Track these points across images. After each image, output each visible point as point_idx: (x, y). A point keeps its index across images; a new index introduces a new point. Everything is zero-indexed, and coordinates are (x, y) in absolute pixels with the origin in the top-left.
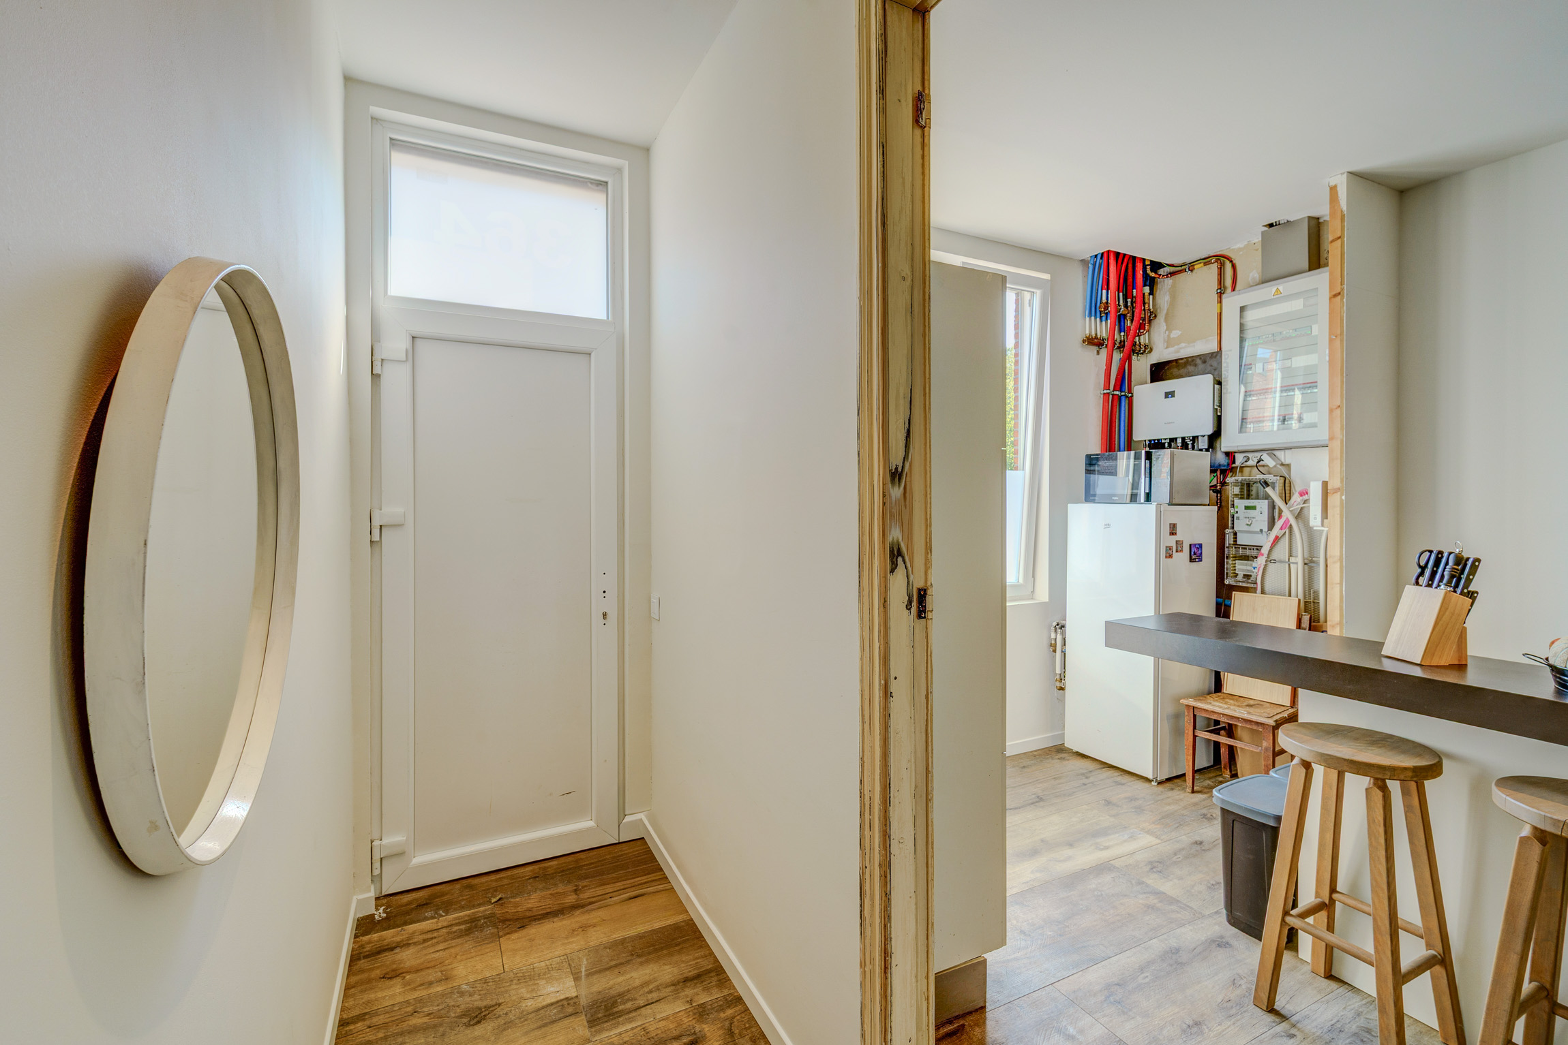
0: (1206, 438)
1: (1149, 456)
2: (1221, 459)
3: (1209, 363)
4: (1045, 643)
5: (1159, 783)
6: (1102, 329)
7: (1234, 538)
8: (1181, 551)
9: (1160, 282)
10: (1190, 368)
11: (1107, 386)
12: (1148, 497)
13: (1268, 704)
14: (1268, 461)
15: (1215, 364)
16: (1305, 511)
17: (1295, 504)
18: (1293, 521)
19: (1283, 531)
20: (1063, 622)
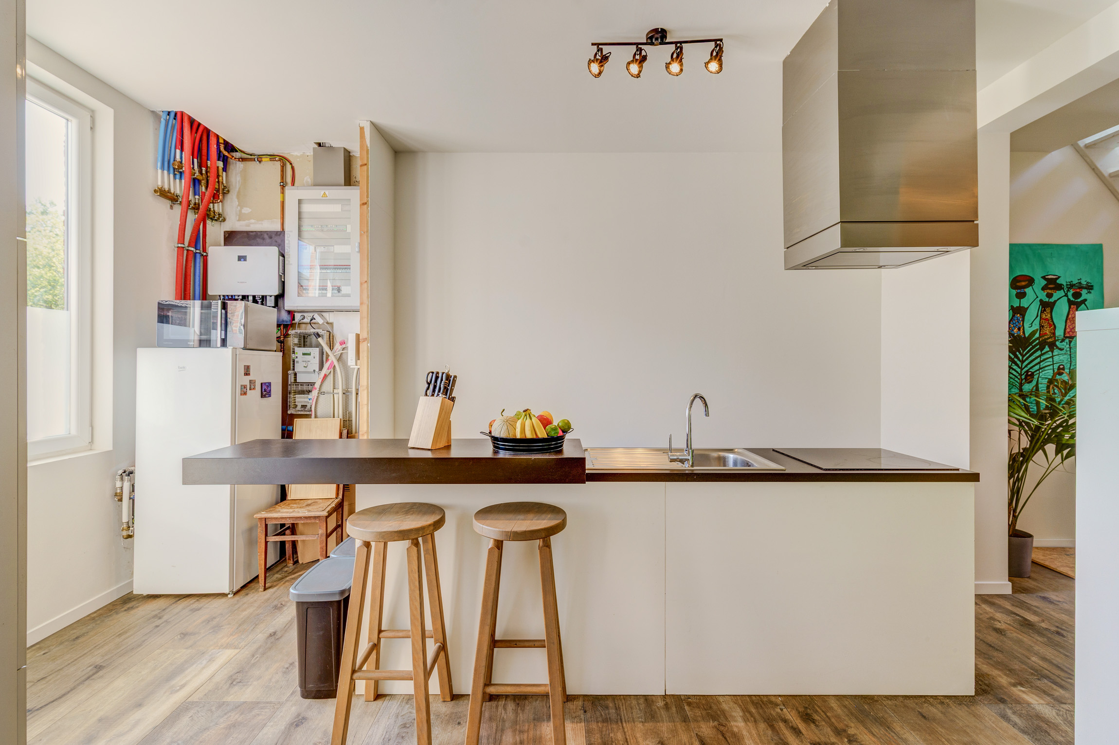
0: (273, 297)
1: (224, 306)
2: (285, 317)
3: (276, 238)
4: (108, 492)
5: (234, 594)
6: (178, 187)
7: (294, 378)
8: (254, 389)
9: (233, 163)
10: (259, 240)
11: (181, 239)
12: (224, 342)
13: (321, 500)
14: (319, 319)
15: (279, 241)
16: (344, 356)
17: (337, 350)
18: (336, 363)
19: (330, 371)
20: (132, 469)
